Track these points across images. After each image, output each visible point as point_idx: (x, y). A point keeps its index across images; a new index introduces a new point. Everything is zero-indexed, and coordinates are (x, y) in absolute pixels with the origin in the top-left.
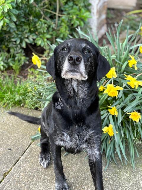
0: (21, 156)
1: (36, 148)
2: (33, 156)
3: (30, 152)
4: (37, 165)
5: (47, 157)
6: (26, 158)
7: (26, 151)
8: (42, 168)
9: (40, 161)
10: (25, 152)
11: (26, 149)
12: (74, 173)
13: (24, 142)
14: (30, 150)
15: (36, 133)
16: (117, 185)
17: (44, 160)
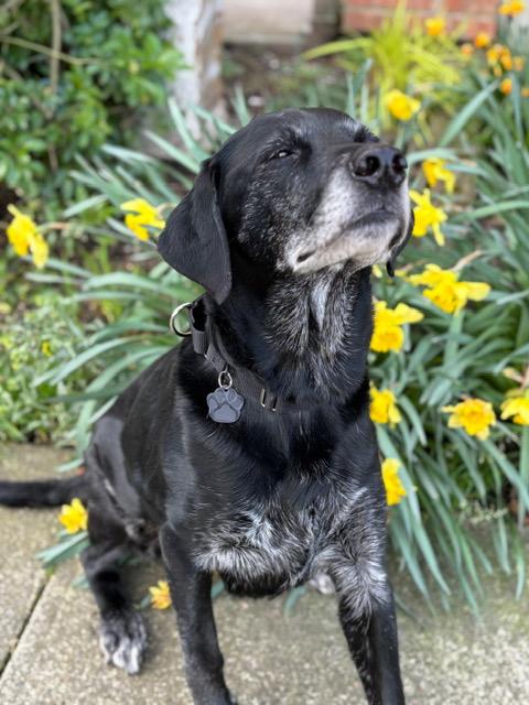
0: (13, 642)
1: (74, 599)
2: (68, 632)
3: (52, 618)
4: (93, 666)
5: (134, 625)
6: (39, 646)
7: (29, 616)
8: (118, 678)
9: (108, 647)
10: (26, 621)
11: (29, 605)
12: (253, 674)
13: (13, 582)
14: (49, 611)
15: (52, 537)
16: (433, 696)
17: (125, 642)
